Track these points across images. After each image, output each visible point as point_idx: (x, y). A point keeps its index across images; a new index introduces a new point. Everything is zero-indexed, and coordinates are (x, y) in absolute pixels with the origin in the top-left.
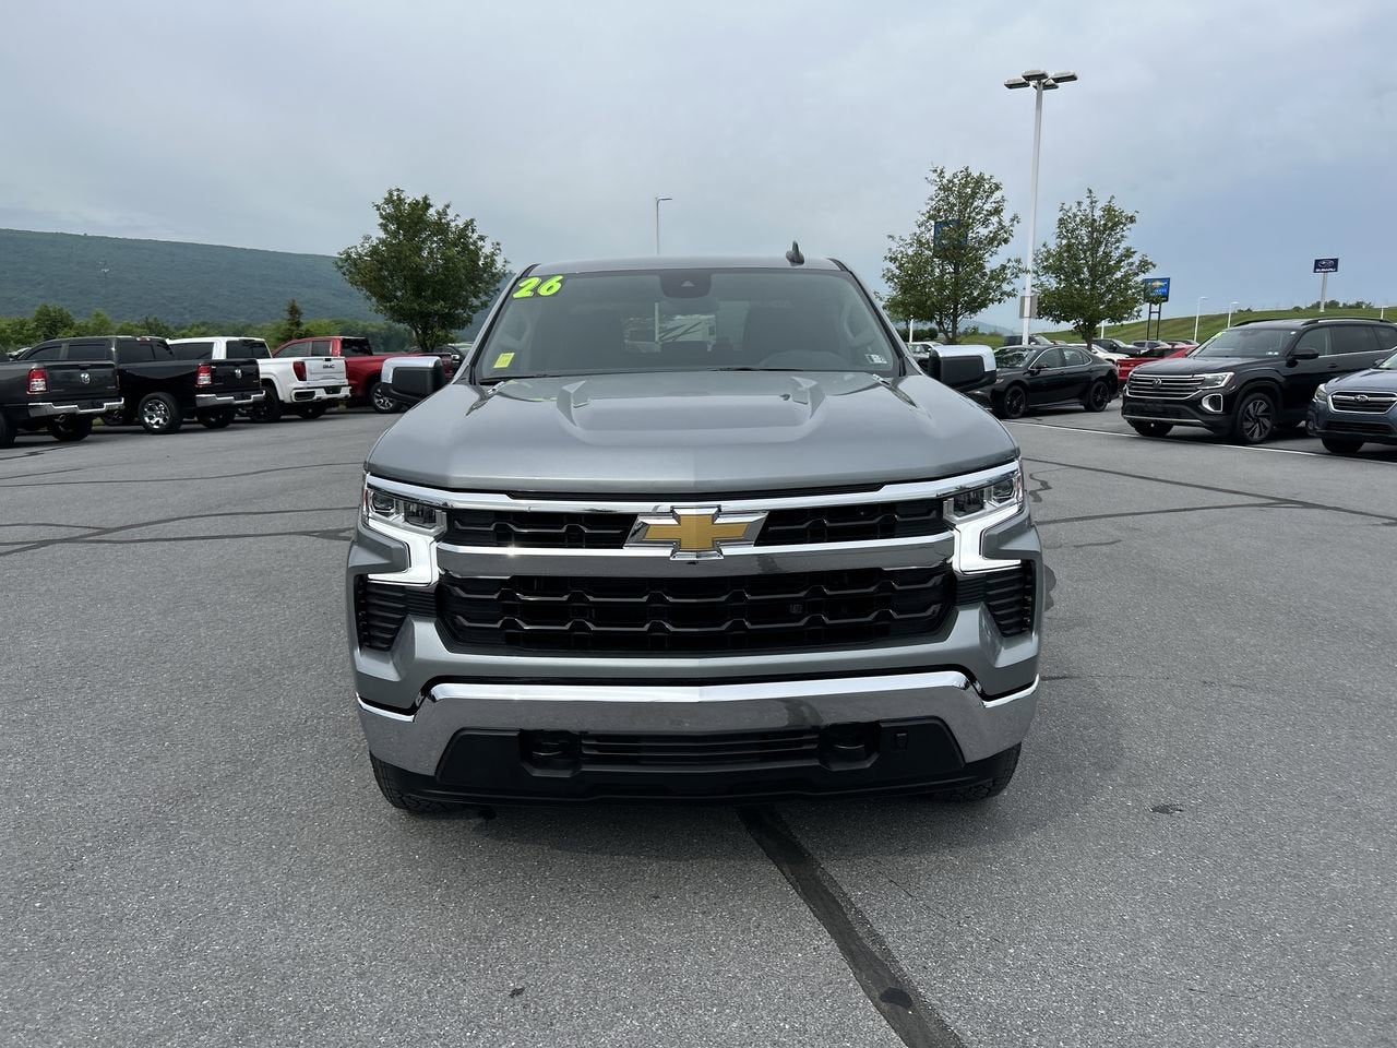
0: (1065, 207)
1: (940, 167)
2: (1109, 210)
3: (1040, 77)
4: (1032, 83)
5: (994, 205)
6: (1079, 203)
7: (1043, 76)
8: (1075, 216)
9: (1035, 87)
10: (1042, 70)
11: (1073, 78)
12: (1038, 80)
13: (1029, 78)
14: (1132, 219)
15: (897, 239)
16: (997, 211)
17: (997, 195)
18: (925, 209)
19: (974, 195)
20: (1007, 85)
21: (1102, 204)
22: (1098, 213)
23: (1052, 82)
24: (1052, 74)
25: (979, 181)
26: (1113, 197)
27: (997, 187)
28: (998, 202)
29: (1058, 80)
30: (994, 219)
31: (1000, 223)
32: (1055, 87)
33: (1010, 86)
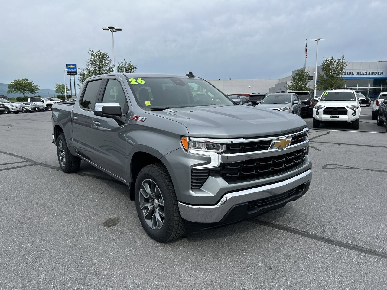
0: (119, 63)
1: (92, 50)
2: (130, 65)
3: (112, 28)
4: (110, 29)
5: (108, 61)
6: (122, 63)
7: (114, 28)
8: (121, 66)
9: (111, 31)
10: (113, 26)
11: (121, 30)
12: (112, 29)
13: (109, 28)
14: (136, 68)
15: (81, 69)
16: (108, 63)
17: (109, 59)
18: (89, 61)
19: (103, 58)
20: (103, 29)
21: (128, 63)
22: (127, 65)
23: (115, 30)
24: (115, 28)
25: (104, 55)
26: (130, 62)
27: (108, 57)
28: (109, 61)
29: (117, 30)
30: (108, 65)
31: (110, 66)
32: (116, 31)
33: (104, 29)
